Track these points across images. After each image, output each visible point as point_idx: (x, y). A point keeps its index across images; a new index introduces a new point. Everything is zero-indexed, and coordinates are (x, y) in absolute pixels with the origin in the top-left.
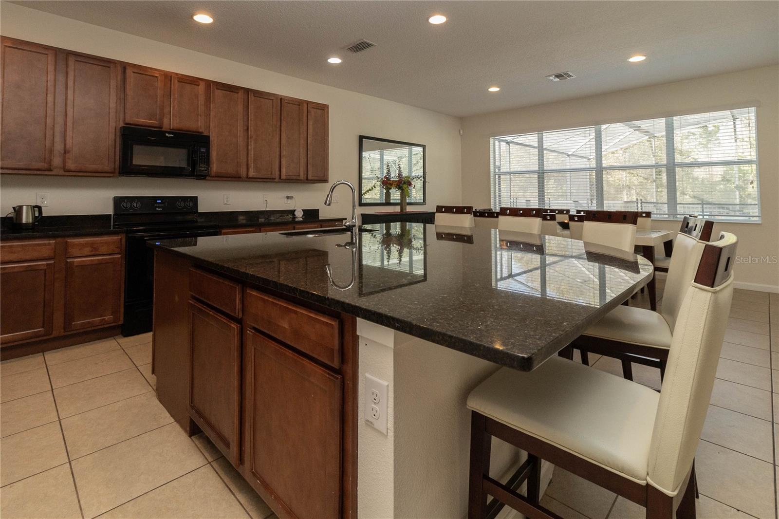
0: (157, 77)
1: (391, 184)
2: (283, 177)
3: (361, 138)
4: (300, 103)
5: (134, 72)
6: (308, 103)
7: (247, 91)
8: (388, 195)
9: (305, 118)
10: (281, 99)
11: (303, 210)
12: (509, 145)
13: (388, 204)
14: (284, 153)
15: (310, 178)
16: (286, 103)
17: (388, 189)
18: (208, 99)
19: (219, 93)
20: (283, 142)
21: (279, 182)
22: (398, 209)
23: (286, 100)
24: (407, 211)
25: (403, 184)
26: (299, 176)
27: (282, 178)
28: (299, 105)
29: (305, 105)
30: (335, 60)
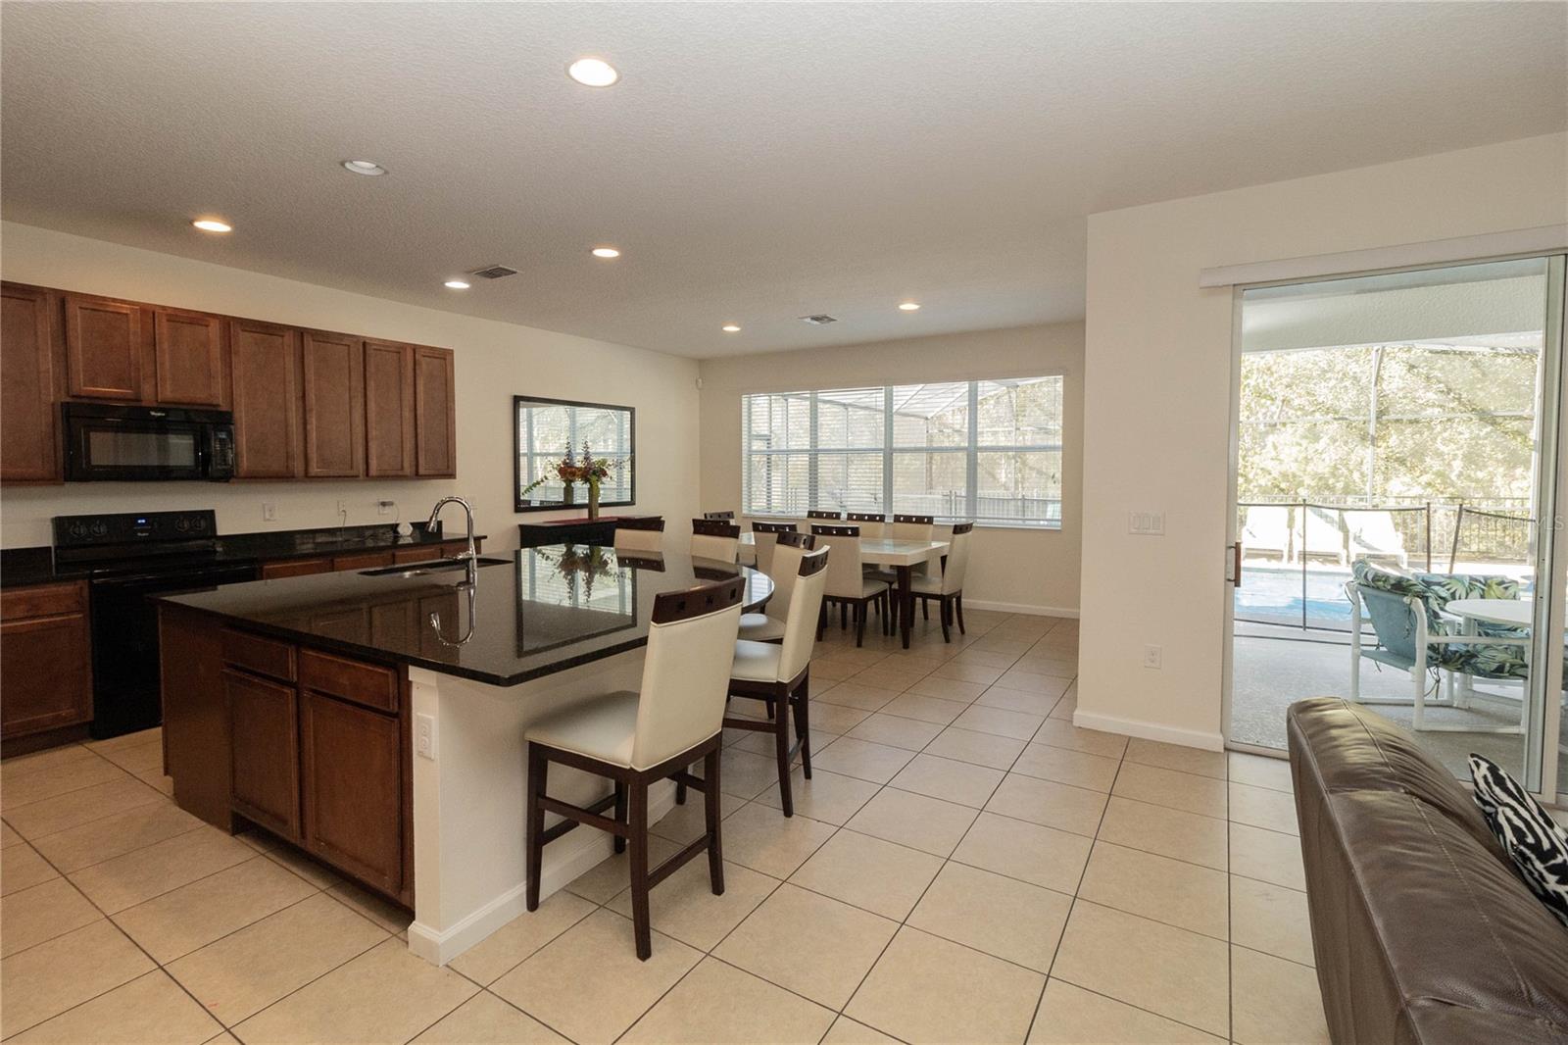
0: (127, 314)
1: (573, 474)
2: (373, 472)
3: (517, 401)
4: (400, 349)
5: (81, 308)
6: (415, 348)
7: (301, 333)
8: (569, 491)
9: (410, 373)
10: (364, 344)
11: (412, 524)
12: (786, 400)
13: (567, 505)
14: (373, 433)
15: (422, 471)
16: (375, 349)
17: (569, 482)
18: (228, 349)
19: (245, 339)
20: (372, 416)
21: (365, 480)
22: (584, 514)
23: (374, 344)
24: (600, 516)
25: (593, 473)
26: (402, 468)
27: (370, 474)
28: (399, 353)
29: (409, 354)
30: (457, 285)
